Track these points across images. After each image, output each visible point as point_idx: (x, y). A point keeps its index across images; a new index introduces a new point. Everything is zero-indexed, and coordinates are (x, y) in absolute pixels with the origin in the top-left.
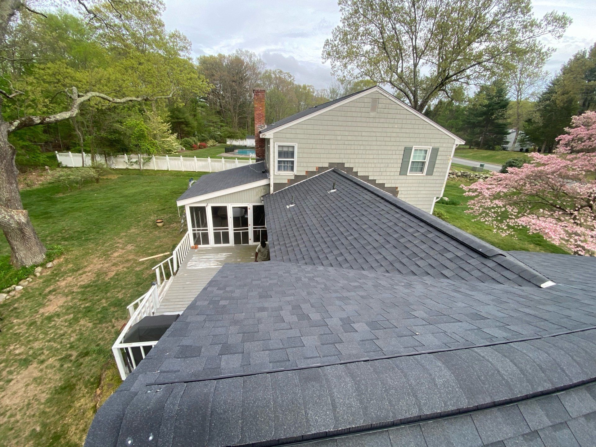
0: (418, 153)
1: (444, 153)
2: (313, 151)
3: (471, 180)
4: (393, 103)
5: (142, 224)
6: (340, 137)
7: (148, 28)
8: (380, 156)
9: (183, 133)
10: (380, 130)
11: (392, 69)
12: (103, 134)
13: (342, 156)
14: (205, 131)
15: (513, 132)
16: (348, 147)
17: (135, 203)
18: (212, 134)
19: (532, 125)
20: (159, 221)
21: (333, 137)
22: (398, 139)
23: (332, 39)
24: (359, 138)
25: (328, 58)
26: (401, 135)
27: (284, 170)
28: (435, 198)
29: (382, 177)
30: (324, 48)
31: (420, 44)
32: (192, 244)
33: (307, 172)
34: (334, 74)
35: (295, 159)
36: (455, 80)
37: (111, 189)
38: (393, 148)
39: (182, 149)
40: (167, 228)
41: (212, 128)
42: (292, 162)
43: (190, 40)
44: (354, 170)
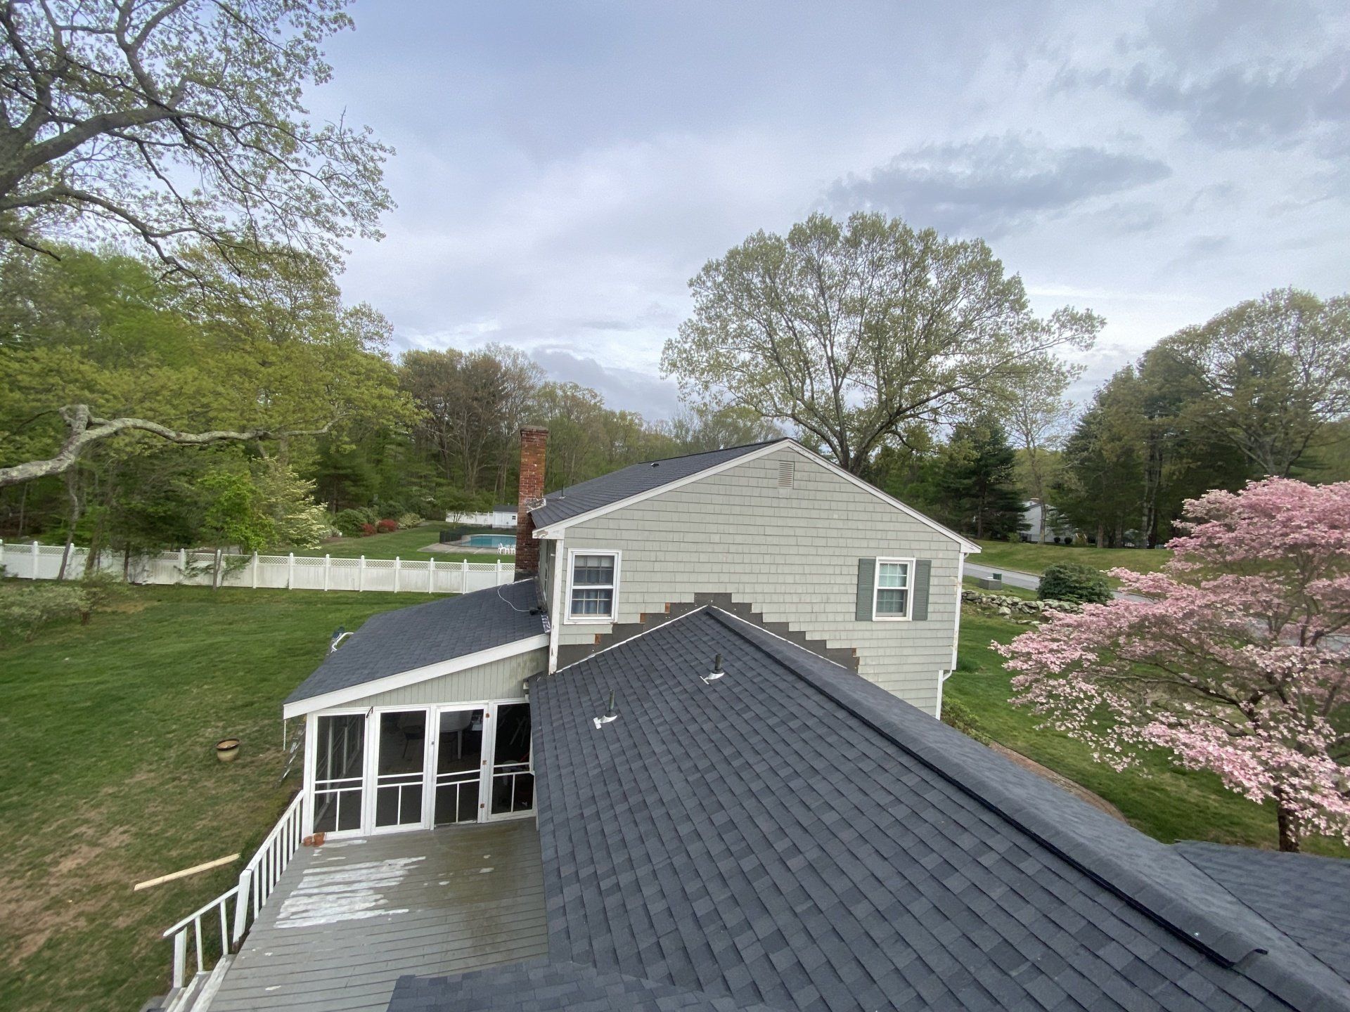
0: (889, 573)
1: (941, 572)
2: (657, 566)
3: (984, 609)
4: (824, 470)
5: (172, 753)
6: (718, 536)
7: (304, 297)
8: (809, 579)
9: (344, 499)
10: (803, 523)
11: (792, 393)
12: (137, 502)
13: (725, 578)
14: (398, 494)
15: (1033, 507)
16: (738, 558)
17: (172, 685)
18: (414, 500)
19: (1067, 495)
20: (225, 745)
21: (701, 537)
22: (842, 542)
23: (679, 338)
24: (759, 540)
25: (671, 372)
26: (848, 534)
27: (588, 612)
28: (941, 672)
29: (818, 626)
30: (664, 353)
31: (841, 354)
32: (308, 830)
33: (643, 615)
34: (684, 400)
35: (616, 586)
36: (911, 416)
37: (114, 643)
38: (835, 561)
39: (334, 535)
40: (244, 766)
41: (415, 488)
42: (609, 593)
43: (390, 323)
44: (755, 610)
